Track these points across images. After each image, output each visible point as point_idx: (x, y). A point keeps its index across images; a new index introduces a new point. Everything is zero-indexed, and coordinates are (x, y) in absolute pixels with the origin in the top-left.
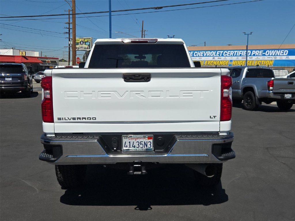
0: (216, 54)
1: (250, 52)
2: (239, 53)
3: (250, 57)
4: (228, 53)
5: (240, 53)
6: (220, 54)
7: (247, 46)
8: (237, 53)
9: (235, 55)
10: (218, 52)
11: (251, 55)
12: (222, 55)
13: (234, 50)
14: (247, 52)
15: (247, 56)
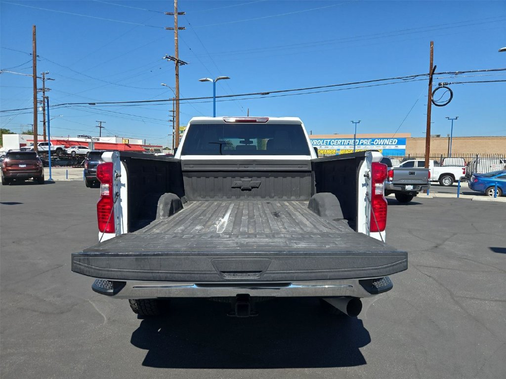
0: (323, 143)
1: (358, 141)
2: (347, 141)
3: (358, 146)
4: (335, 142)
5: (347, 142)
6: (327, 143)
7: (355, 135)
8: (344, 142)
9: (342, 144)
10: (325, 141)
11: (359, 144)
12: (330, 144)
13: (341, 139)
14: (355, 141)
15: (355, 145)
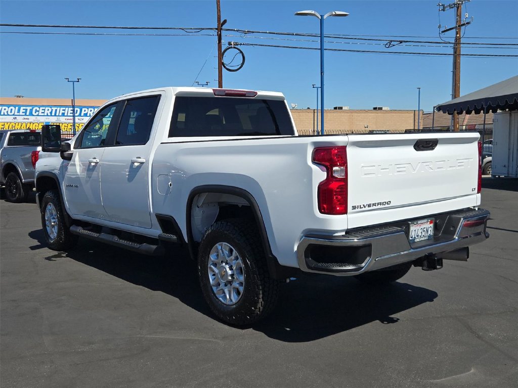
0: (19, 111)
1: (79, 110)
2: (60, 111)
4: (41, 111)
5: (62, 112)
6: (26, 113)
7: (73, 101)
8: (56, 110)
9: (53, 114)
10: (22, 108)
11: (80, 115)
12: (31, 114)
13: (51, 106)
14: (73, 110)
15: (74, 116)
